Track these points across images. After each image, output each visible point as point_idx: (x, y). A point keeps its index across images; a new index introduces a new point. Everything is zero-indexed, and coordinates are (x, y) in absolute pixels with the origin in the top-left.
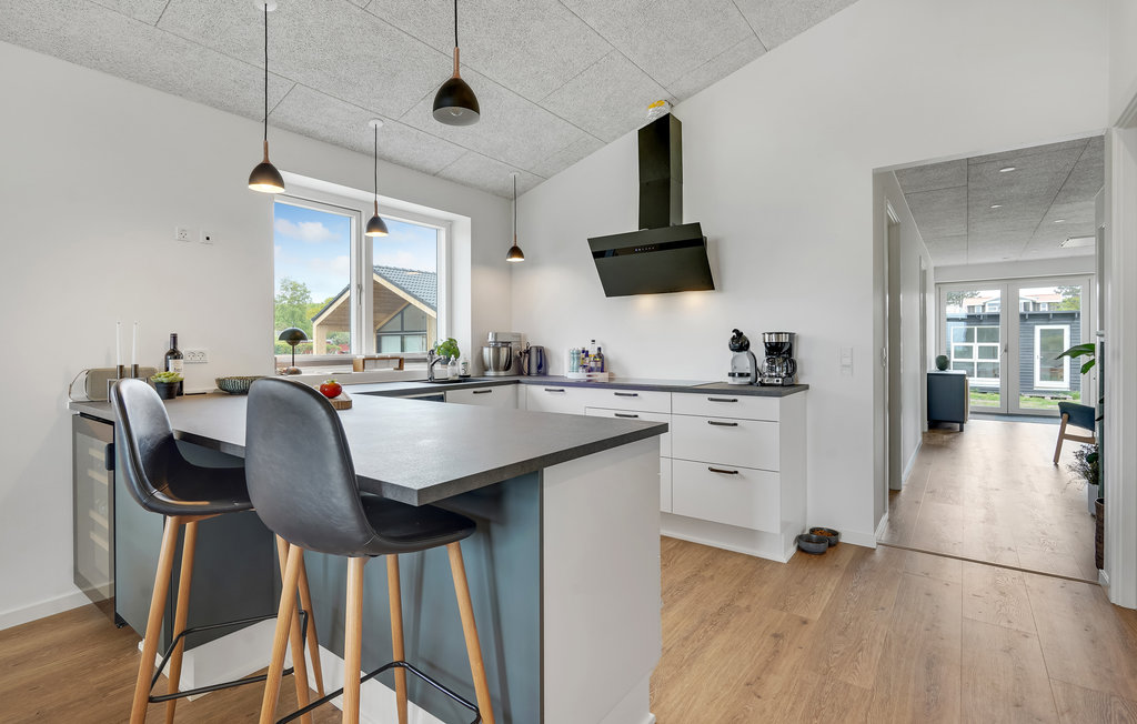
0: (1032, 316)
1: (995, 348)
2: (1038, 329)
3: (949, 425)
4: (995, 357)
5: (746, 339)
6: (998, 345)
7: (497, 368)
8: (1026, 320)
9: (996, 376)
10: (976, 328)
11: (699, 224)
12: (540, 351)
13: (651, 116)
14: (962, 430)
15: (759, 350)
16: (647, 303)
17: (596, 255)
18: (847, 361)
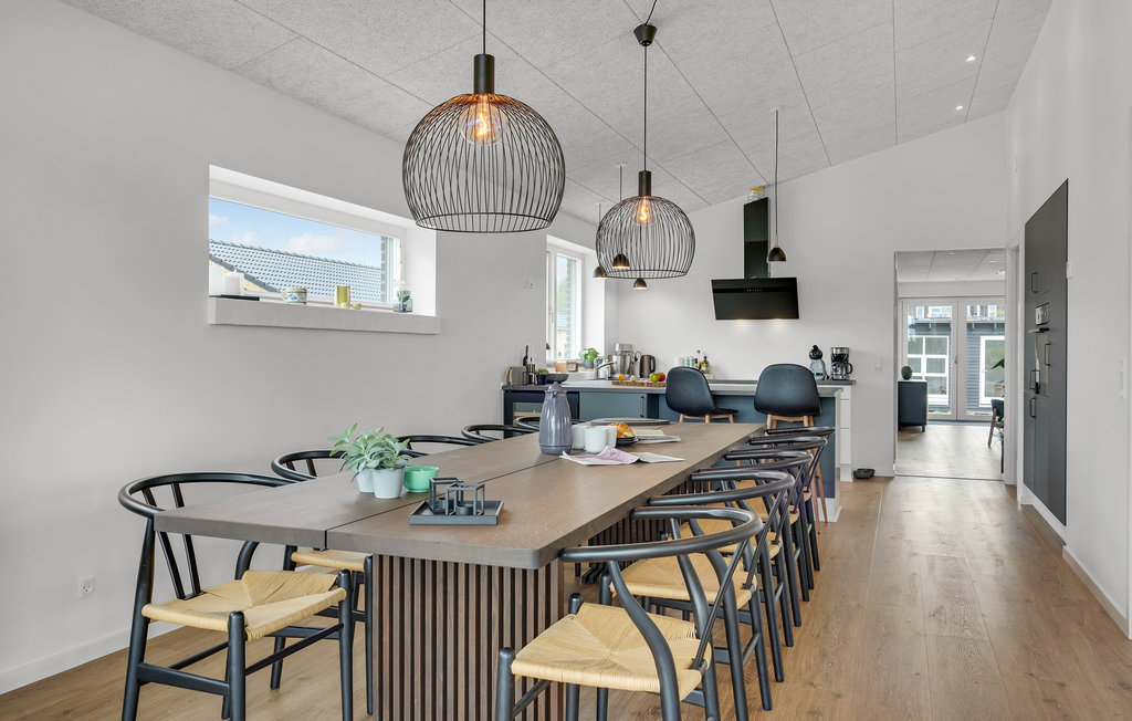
0: (979, 326)
1: (942, 361)
2: (984, 339)
3: (913, 428)
4: (942, 371)
5: (820, 352)
6: (946, 357)
7: (623, 372)
8: (972, 330)
9: (944, 392)
10: (924, 337)
11: (795, 279)
12: (651, 358)
13: (751, 197)
14: (923, 431)
15: (827, 358)
16: (741, 326)
17: (715, 291)
18: (879, 366)
